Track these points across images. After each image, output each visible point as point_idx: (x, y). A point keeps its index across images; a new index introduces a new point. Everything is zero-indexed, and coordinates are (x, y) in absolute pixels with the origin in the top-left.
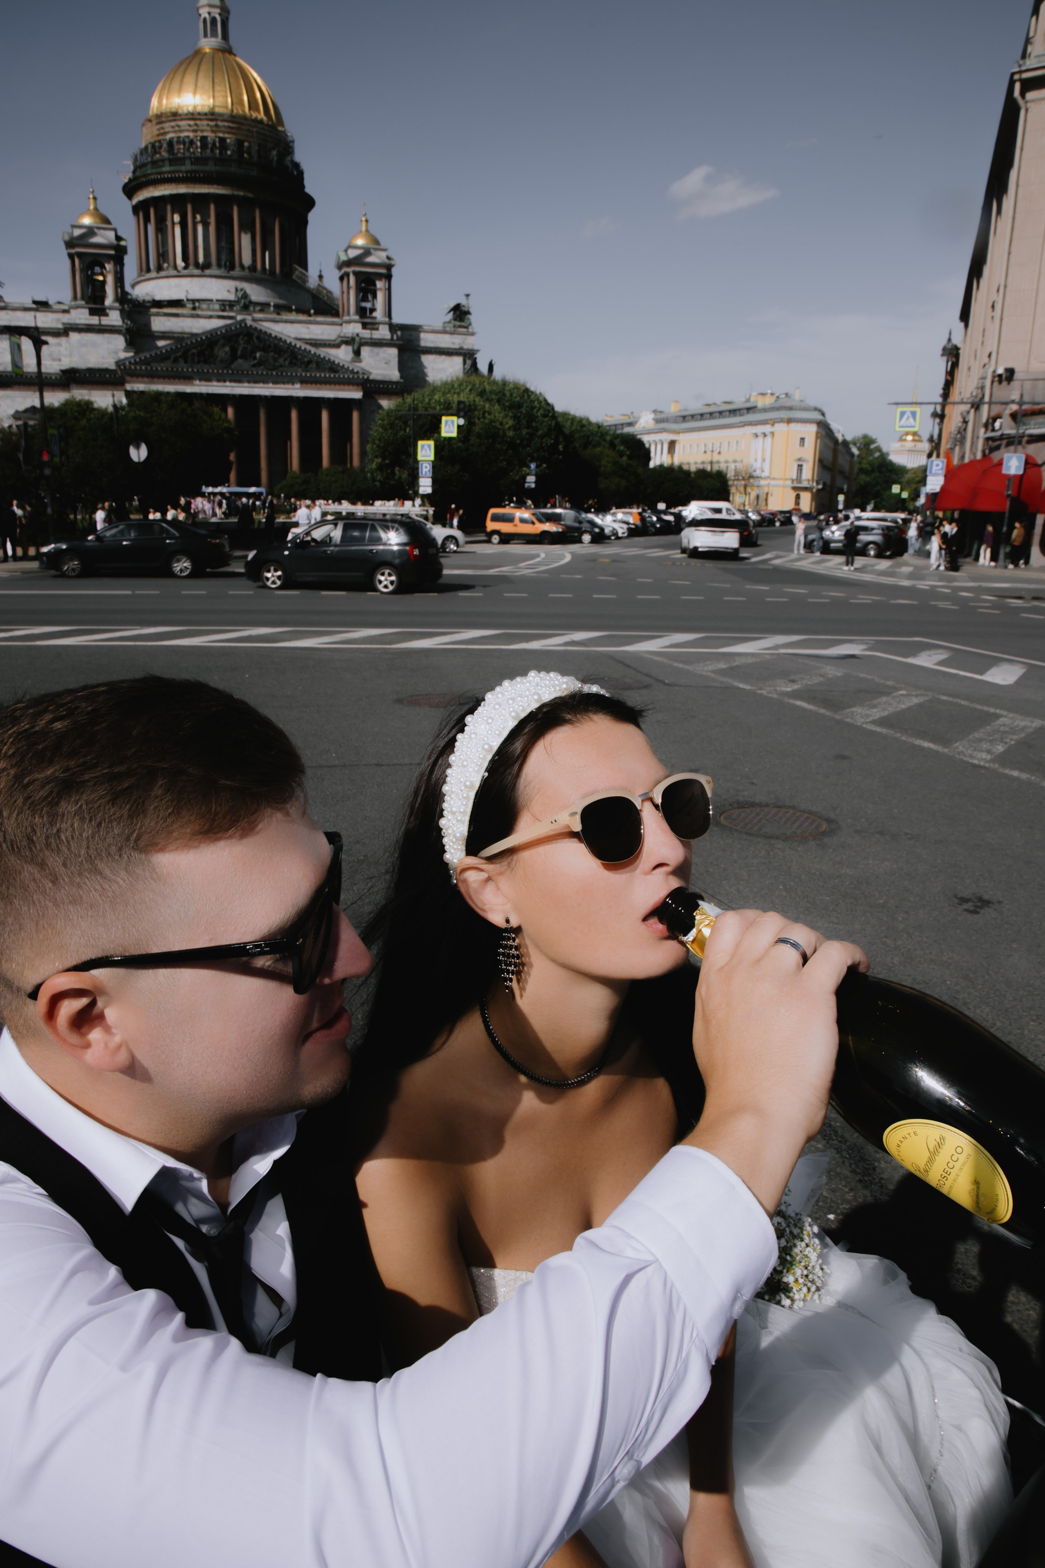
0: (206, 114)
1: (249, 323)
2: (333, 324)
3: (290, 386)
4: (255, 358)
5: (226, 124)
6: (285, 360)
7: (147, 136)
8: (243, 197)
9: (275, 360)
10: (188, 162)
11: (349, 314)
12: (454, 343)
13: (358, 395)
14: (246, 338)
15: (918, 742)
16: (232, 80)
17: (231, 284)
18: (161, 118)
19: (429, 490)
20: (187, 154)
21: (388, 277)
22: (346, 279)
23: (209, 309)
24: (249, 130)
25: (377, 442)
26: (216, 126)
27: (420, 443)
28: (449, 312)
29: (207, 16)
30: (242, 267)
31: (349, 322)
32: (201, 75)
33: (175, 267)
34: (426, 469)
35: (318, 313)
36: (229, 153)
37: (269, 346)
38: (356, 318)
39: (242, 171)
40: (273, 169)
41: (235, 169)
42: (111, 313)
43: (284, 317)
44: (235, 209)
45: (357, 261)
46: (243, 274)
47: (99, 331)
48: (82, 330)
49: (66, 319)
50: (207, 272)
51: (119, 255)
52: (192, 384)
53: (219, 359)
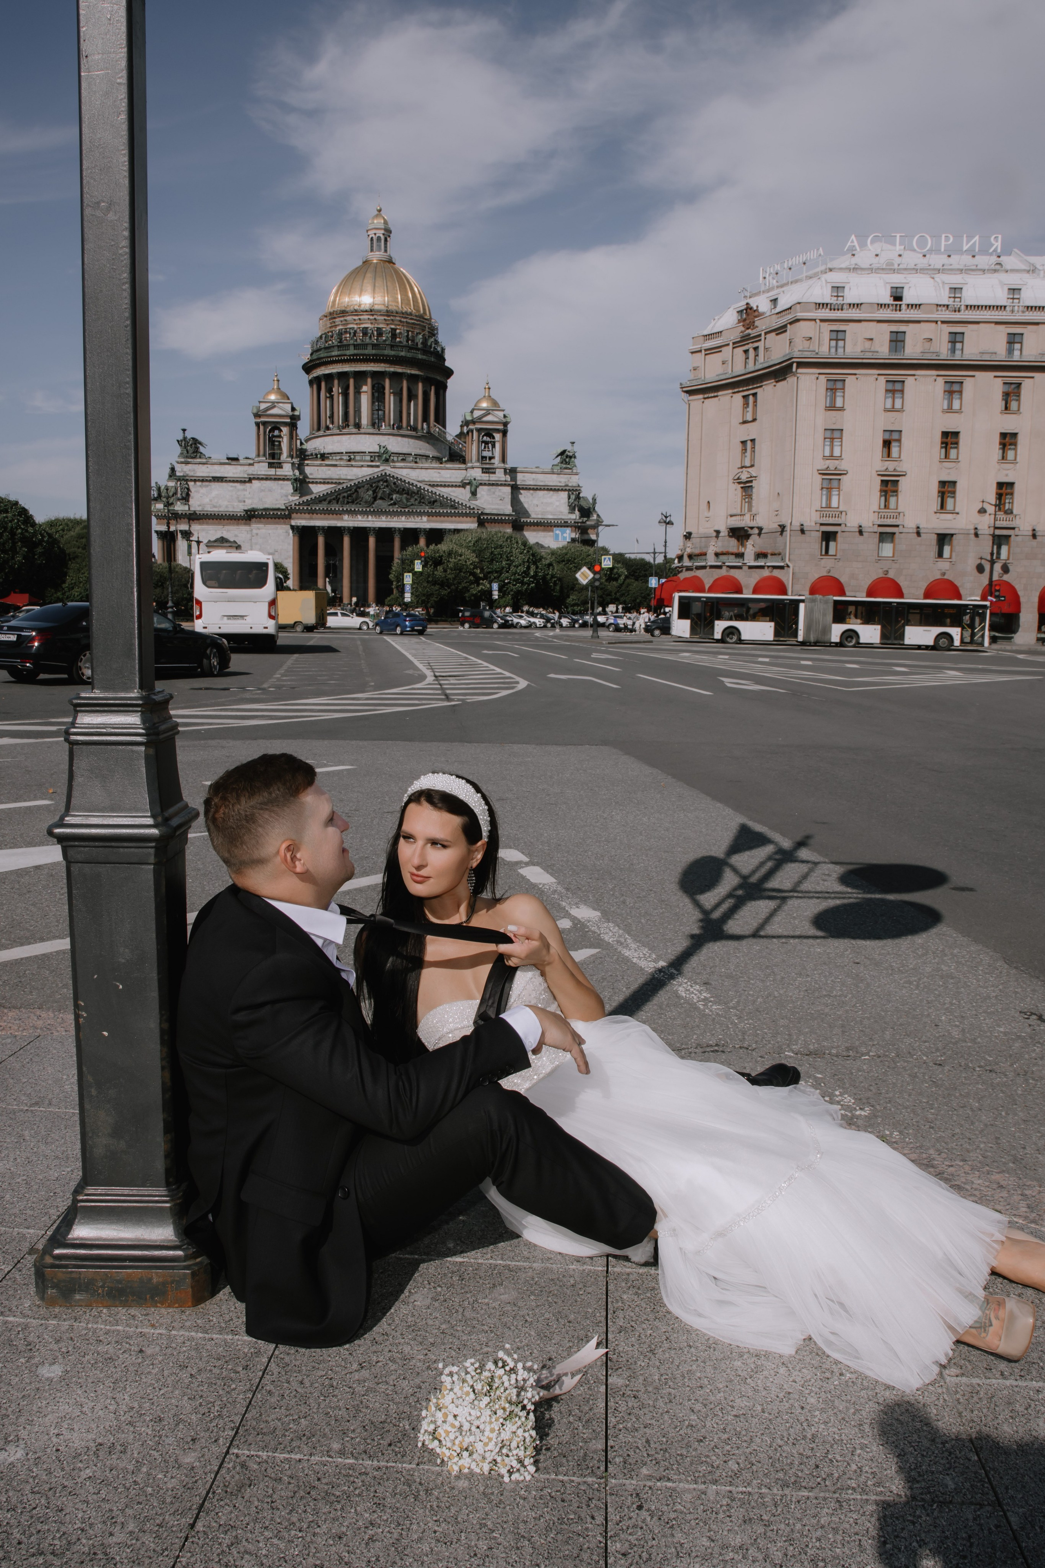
0: (367, 311)
1: (389, 471)
2: (459, 469)
3: (418, 519)
4: (392, 499)
5: (383, 317)
6: (416, 499)
7: (323, 328)
8: (395, 373)
9: (407, 500)
10: (352, 347)
11: (472, 462)
12: (559, 482)
13: (473, 525)
14: (386, 483)
16: (389, 282)
17: (378, 439)
18: (334, 314)
20: (351, 342)
21: (505, 431)
22: (470, 434)
24: (400, 321)
26: (375, 319)
28: (558, 456)
30: (391, 425)
31: (472, 468)
32: (366, 281)
34: (408, 588)
35: (450, 460)
36: (384, 339)
37: (404, 490)
38: (478, 464)
39: (393, 353)
40: (418, 349)
41: (388, 352)
42: (285, 465)
43: (420, 465)
44: (387, 383)
45: (479, 420)
46: (391, 431)
47: (275, 479)
48: (262, 479)
49: (251, 470)
50: (362, 430)
51: (293, 422)
52: (342, 519)
53: (364, 500)
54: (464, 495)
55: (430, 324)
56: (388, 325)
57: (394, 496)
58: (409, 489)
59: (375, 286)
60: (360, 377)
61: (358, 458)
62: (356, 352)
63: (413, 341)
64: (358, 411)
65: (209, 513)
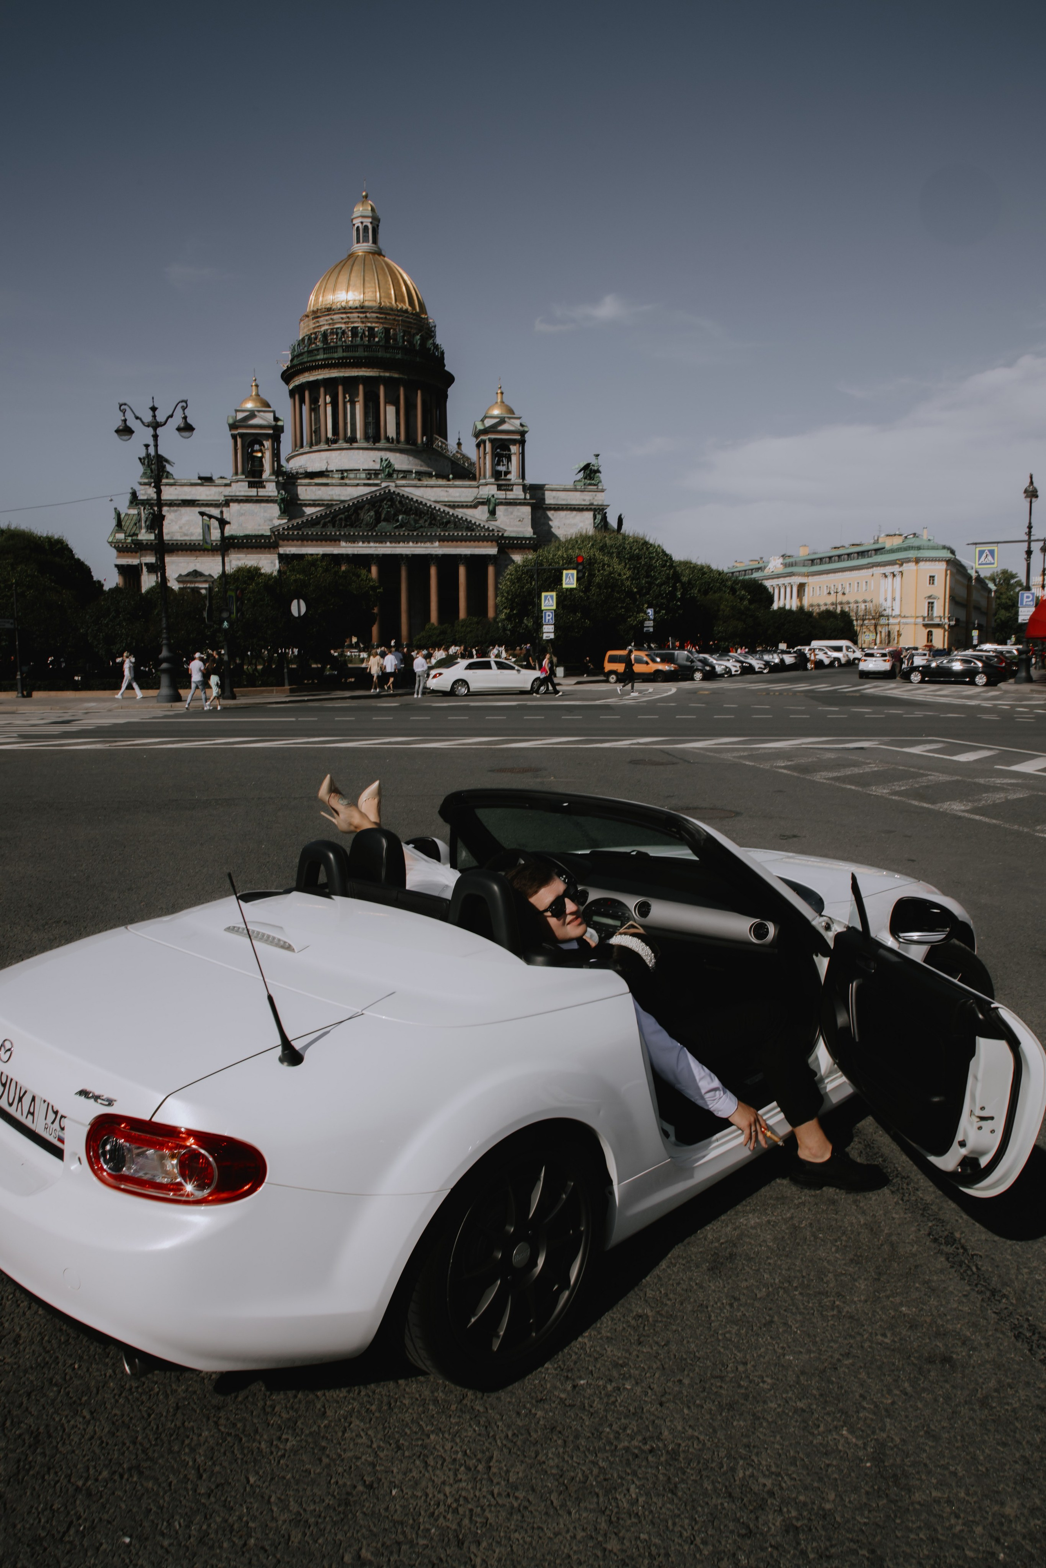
0: (356, 308)
1: (392, 489)
2: (470, 487)
3: (428, 544)
4: (397, 521)
5: (375, 315)
6: (426, 521)
7: (304, 329)
8: (390, 379)
9: (416, 522)
10: (340, 350)
11: (485, 477)
12: (584, 500)
13: (493, 551)
14: (389, 503)
15: (844, 786)
16: (380, 277)
17: (377, 455)
18: (316, 314)
19: (552, 636)
20: (339, 343)
21: (522, 442)
22: (482, 446)
23: (356, 478)
24: (394, 319)
25: (505, 594)
26: (366, 317)
27: (544, 594)
28: (580, 471)
29: (360, 225)
30: (387, 439)
31: (486, 485)
32: (353, 274)
33: (328, 441)
34: (549, 617)
35: (456, 477)
36: (377, 340)
37: (411, 509)
38: (491, 480)
39: (387, 355)
40: (416, 352)
41: (382, 355)
42: (267, 484)
43: (425, 483)
44: (382, 389)
45: (493, 429)
46: (388, 445)
47: (257, 501)
48: (241, 501)
49: (227, 491)
50: (355, 445)
51: (277, 432)
52: (339, 546)
53: (364, 522)
54: (479, 515)
55: (427, 324)
56: (381, 323)
58: (417, 509)
59: (364, 279)
60: (351, 383)
61: (352, 476)
62: (345, 355)
63: (409, 343)
64: (349, 424)
65: (179, 543)
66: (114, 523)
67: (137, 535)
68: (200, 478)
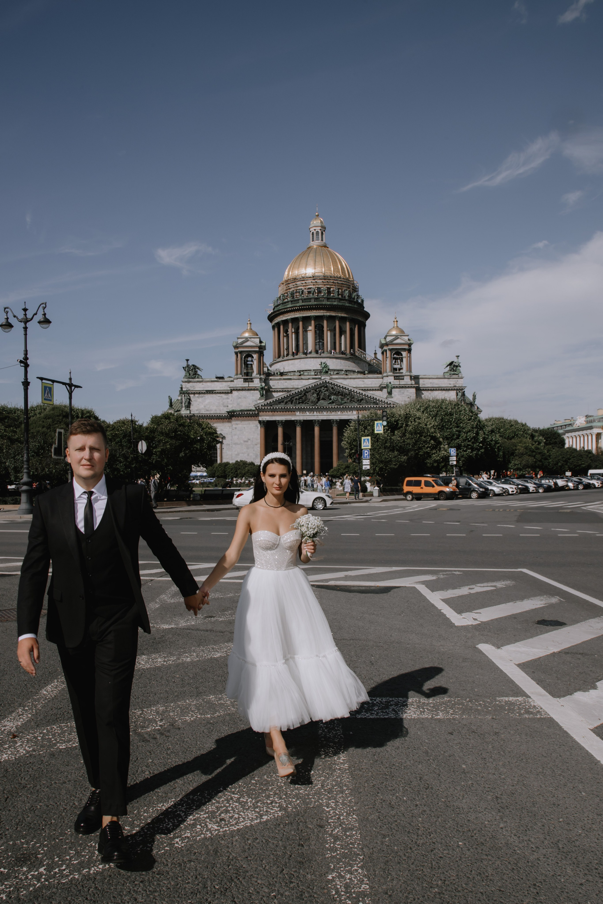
0: (311, 277)
1: (328, 381)
2: (377, 378)
3: (350, 413)
4: (331, 399)
5: (321, 280)
6: (348, 399)
7: (281, 291)
8: (330, 316)
9: (342, 399)
10: (301, 301)
11: (386, 372)
12: (450, 384)
14: (326, 389)
16: (325, 259)
17: (321, 361)
18: (288, 282)
19: (368, 467)
20: (301, 297)
21: (410, 350)
22: (385, 353)
23: (308, 375)
24: (333, 282)
26: (316, 282)
27: (363, 439)
28: (447, 367)
29: (314, 231)
30: (328, 352)
31: (388, 376)
32: (310, 259)
33: (293, 354)
34: (366, 454)
35: (370, 372)
36: (322, 294)
37: (339, 392)
38: (391, 374)
39: (329, 303)
40: (346, 300)
41: (325, 302)
42: (255, 380)
43: (350, 376)
44: (325, 322)
45: (391, 343)
46: (329, 355)
47: (248, 390)
48: (239, 390)
49: (232, 385)
50: (309, 356)
51: (261, 350)
52: (295, 415)
53: (311, 401)
54: (382, 395)
55: (353, 284)
56: (325, 285)
57: (332, 397)
58: (343, 392)
59: (315, 261)
60: (306, 320)
61: (306, 374)
62: (303, 304)
63: (342, 295)
64: (306, 343)
65: (203, 415)
66: (168, 404)
67: (180, 411)
68: (217, 378)
